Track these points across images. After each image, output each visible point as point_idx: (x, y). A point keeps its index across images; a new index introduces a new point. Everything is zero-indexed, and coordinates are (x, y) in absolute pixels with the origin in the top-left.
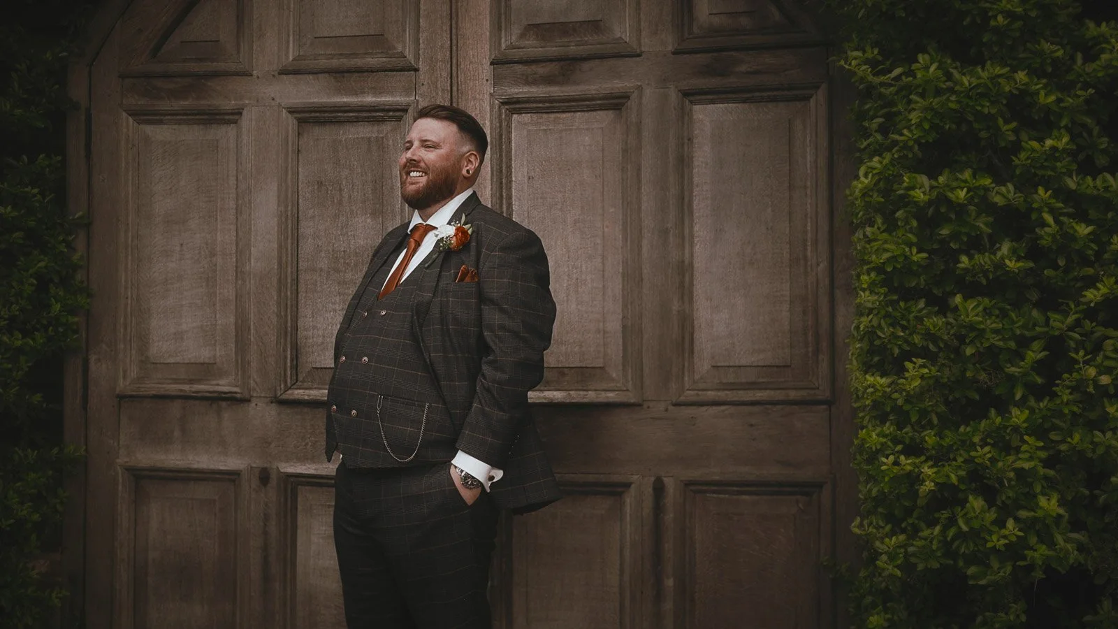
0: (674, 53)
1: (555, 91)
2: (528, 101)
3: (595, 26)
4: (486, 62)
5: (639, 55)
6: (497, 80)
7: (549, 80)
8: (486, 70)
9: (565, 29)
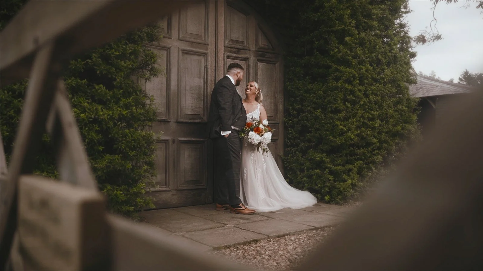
0: (256, 51)
1: (237, 55)
2: (231, 56)
3: (242, 42)
4: (223, 46)
5: (250, 50)
6: (225, 51)
7: (235, 52)
8: (223, 48)
9: (237, 42)
